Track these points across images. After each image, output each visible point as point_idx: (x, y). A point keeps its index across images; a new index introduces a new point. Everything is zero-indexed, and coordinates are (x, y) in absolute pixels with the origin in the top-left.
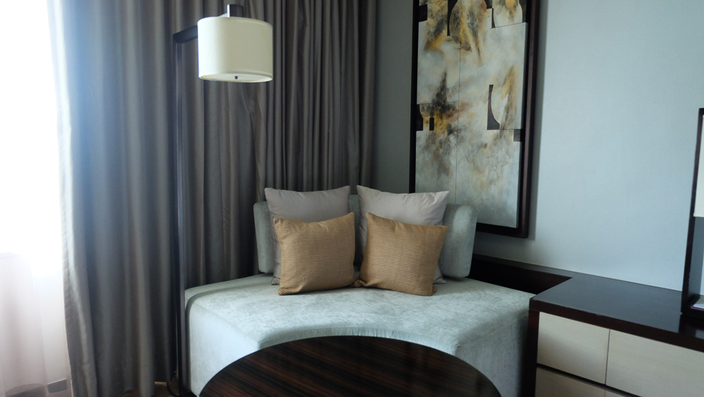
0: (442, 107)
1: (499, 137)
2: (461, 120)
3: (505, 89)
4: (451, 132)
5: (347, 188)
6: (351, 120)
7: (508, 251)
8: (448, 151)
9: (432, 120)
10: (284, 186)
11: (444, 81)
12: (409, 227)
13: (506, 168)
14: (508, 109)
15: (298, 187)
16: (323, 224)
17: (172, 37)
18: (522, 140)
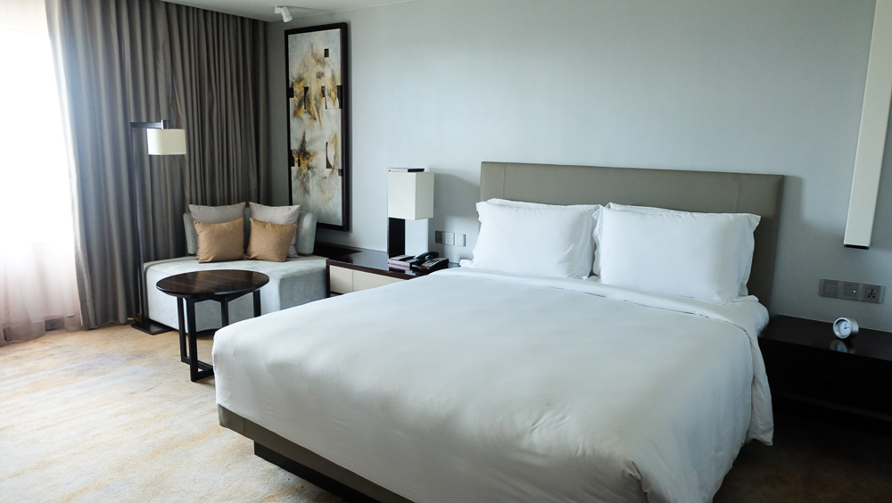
0: (304, 153)
1: (332, 173)
2: (313, 162)
3: (333, 145)
4: (309, 168)
5: (244, 203)
6: (250, 157)
7: (338, 239)
8: (308, 181)
9: (299, 160)
10: (204, 203)
11: (304, 137)
12: (273, 225)
13: (336, 191)
14: (335, 157)
15: (213, 204)
16: (224, 225)
17: (129, 125)
18: (342, 175)
